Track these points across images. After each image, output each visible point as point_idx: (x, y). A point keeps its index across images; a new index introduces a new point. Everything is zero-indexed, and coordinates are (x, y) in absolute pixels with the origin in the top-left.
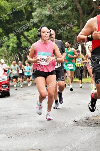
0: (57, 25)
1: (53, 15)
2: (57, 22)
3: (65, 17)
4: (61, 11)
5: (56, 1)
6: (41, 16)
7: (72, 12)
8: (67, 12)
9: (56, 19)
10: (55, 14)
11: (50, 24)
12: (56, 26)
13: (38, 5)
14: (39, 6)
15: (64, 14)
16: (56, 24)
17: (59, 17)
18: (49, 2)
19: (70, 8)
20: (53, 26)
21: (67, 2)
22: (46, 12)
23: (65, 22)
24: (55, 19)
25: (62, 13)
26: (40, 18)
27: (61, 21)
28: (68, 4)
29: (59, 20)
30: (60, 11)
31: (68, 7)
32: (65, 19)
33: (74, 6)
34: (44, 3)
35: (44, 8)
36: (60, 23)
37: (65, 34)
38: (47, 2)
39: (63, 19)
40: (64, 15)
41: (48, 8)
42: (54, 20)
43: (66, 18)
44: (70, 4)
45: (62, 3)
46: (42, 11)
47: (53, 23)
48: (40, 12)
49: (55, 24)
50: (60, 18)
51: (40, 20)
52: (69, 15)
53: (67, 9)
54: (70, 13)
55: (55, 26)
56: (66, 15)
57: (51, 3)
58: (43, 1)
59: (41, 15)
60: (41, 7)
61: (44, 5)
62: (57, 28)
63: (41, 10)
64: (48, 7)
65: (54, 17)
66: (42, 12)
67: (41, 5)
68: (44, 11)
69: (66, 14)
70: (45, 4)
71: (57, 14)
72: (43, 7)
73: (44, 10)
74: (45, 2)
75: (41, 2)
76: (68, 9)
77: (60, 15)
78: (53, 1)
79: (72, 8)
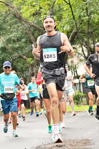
1: (7, 47)
2: (11, 53)
3: (19, 49)
4: (15, 43)
7: (26, 44)
8: (21, 44)
10: (9, 46)
11: (4, 56)
15: (18, 46)
18: (2, 34)
19: (24, 40)
21: (21, 34)
24: (9, 50)
27: (15, 53)
28: (22, 36)
29: (13, 52)
30: (13, 43)
31: (22, 39)
32: (19, 51)
33: (28, 38)
37: (20, 66)
39: (17, 51)
40: (18, 47)
42: (8, 52)
44: (23, 36)
45: (16, 35)
47: (7, 55)
49: (9, 56)
50: (14, 50)
52: (23, 47)
53: (21, 41)
54: (23, 44)
56: (20, 47)
64: (2, 40)
65: (8, 50)
69: (20, 45)
71: (11, 46)
77: (14, 46)
78: (7, 33)
79: (25, 40)
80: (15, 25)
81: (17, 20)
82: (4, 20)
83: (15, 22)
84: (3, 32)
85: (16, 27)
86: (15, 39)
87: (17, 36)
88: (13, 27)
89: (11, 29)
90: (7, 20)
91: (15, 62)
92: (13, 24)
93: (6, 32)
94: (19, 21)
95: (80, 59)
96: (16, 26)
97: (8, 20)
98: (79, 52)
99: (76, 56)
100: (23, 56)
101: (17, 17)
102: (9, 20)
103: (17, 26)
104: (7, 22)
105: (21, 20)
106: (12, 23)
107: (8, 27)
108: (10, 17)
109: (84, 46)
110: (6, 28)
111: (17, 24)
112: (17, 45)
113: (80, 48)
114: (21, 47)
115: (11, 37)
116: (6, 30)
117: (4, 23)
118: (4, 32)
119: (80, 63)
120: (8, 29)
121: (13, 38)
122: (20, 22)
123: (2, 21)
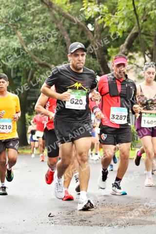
0: (32, 65)
1: (26, 48)
2: (31, 59)
3: (45, 53)
5: (31, 27)
6: (7, 49)
7: (56, 45)
8: (48, 45)
9: (31, 55)
11: (20, 62)
12: (30, 65)
13: (3, 32)
14: (5, 34)
15: (44, 48)
16: (30, 62)
17: (35, 52)
18: (20, 28)
19: (52, 40)
20: (25, 65)
22: (15, 44)
23: (44, 60)
24: (28, 54)
25: (40, 46)
26: (6, 52)
27: (38, 58)
29: (35, 57)
32: (44, 56)
33: (59, 37)
34: (12, 30)
35: (12, 38)
36: (36, 62)
38: (17, 29)
39: (41, 55)
40: (43, 50)
41: (18, 38)
42: (27, 56)
43: (46, 55)
45: (41, 31)
46: (10, 41)
47: (26, 61)
48: (6, 43)
49: (28, 63)
50: (36, 54)
51: (5, 55)
52: (50, 51)
54: (52, 46)
55: (27, 65)
56: (46, 50)
57: (23, 30)
58: (11, 27)
59: (7, 47)
60: (8, 35)
61: (13, 33)
62: (32, 69)
63: (8, 40)
64: (18, 36)
66: (9, 44)
67: (9, 33)
68: (12, 42)
69: (47, 48)
70: (14, 31)
72: (11, 36)
73: (12, 39)
74: (14, 29)
75: (8, 28)
76: (50, 41)
77: (37, 48)
78: (28, 27)
79: (56, 39)
80: (40, 15)
81: (45, 7)
82: (24, 5)
83: (42, 10)
84: (21, 25)
85: (42, 18)
86: (40, 36)
87: (43, 32)
88: (37, 18)
89: (34, 21)
90: (28, 7)
91: (36, 72)
92: (37, 14)
93: (27, 25)
94: (47, 9)
95: (138, 75)
96: (42, 16)
97: (30, 6)
98: (138, 64)
99: (133, 70)
100: (49, 65)
101: (45, 3)
102: (32, 6)
103: (44, 17)
104: (29, 10)
105: (51, 9)
106: (37, 12)
107: (29, 17)
108: (34, 2)
109: (147, 55)
110: (26, 19)
111: (44, 13)
112: (41, 47)
113: (140, 58)
114: (48, 50)
115: (33, 35)
116: (26, 22)
117: (23, 10)
118: (23, 25)
119: (139, 81)
120: (29, 21)
121: (36, 35)
122: (50, 11)
123: (21, 8)
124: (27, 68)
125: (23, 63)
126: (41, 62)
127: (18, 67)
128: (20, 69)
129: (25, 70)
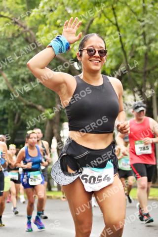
82: (9, 46)
86: (26, 77)
89: (19, 61)
90: (13, 47)
91: (23, 114)
93: (12, 66)
97: (15, 46)
100: (37, 106)
102: (17, 47)
104: (14, 50)
108: (18, 42)
114: (35, 90)
115: (19, 76)
117: (8, 51)
121: (22, 76)
123: (5, 48)
124: (14, 110)
125: (10, 106)
126: (28, 103)
127: (4, 109)
128: (7, 111)
129: (12, 112)
